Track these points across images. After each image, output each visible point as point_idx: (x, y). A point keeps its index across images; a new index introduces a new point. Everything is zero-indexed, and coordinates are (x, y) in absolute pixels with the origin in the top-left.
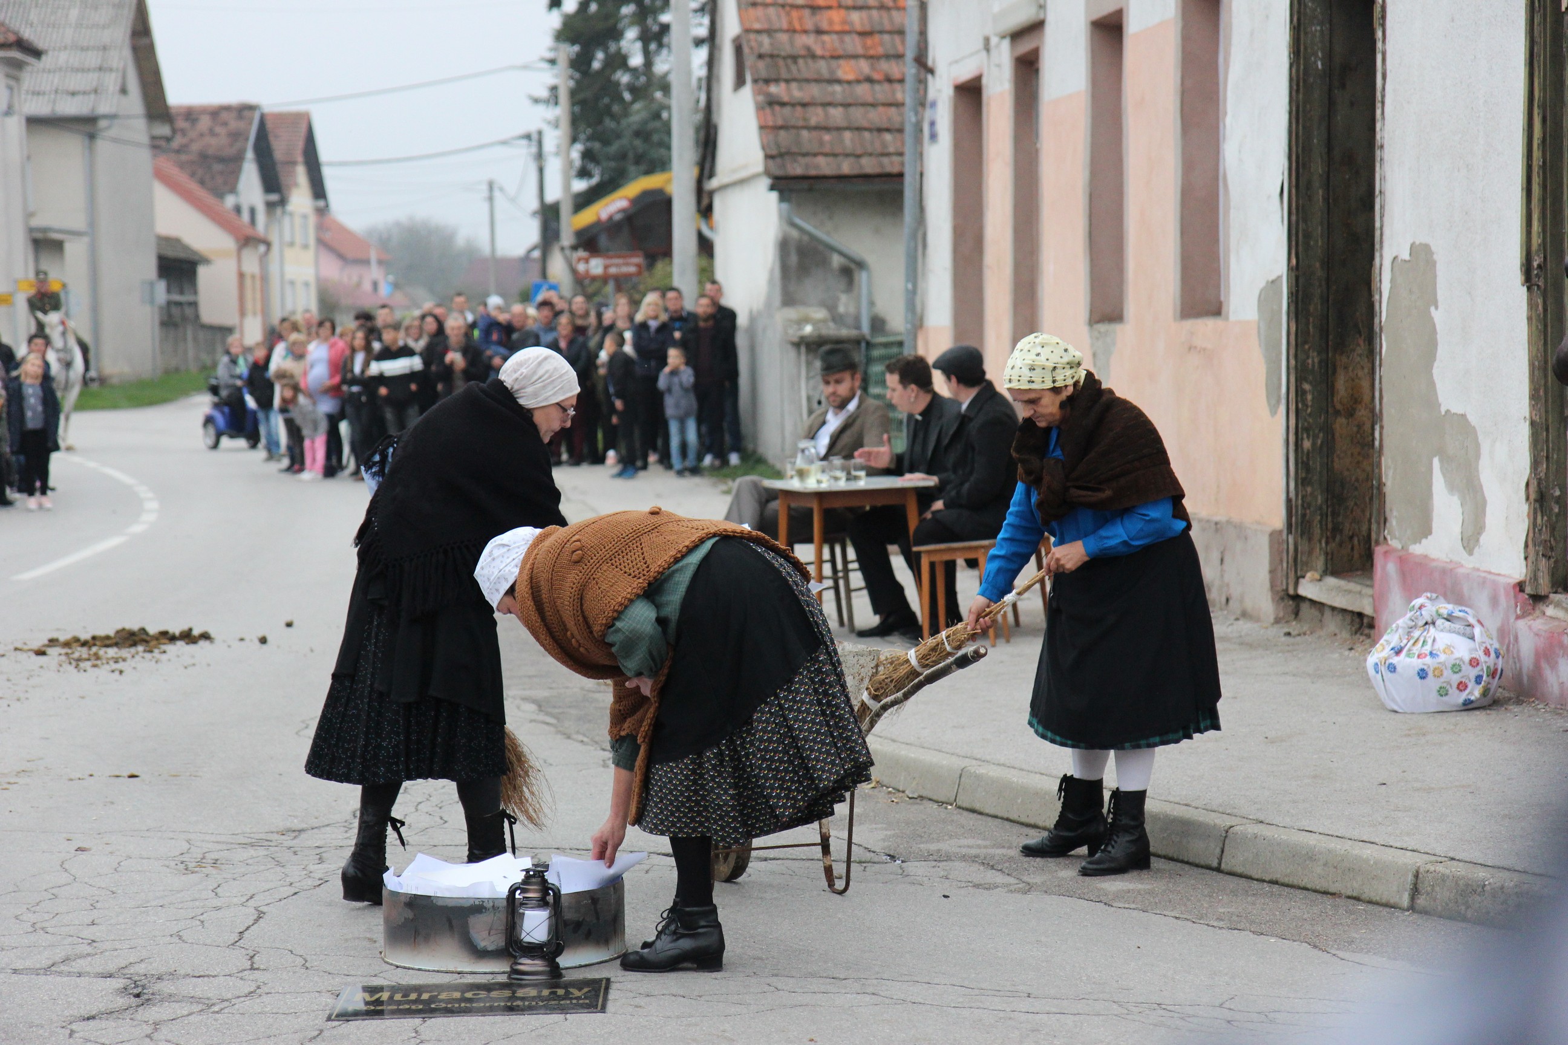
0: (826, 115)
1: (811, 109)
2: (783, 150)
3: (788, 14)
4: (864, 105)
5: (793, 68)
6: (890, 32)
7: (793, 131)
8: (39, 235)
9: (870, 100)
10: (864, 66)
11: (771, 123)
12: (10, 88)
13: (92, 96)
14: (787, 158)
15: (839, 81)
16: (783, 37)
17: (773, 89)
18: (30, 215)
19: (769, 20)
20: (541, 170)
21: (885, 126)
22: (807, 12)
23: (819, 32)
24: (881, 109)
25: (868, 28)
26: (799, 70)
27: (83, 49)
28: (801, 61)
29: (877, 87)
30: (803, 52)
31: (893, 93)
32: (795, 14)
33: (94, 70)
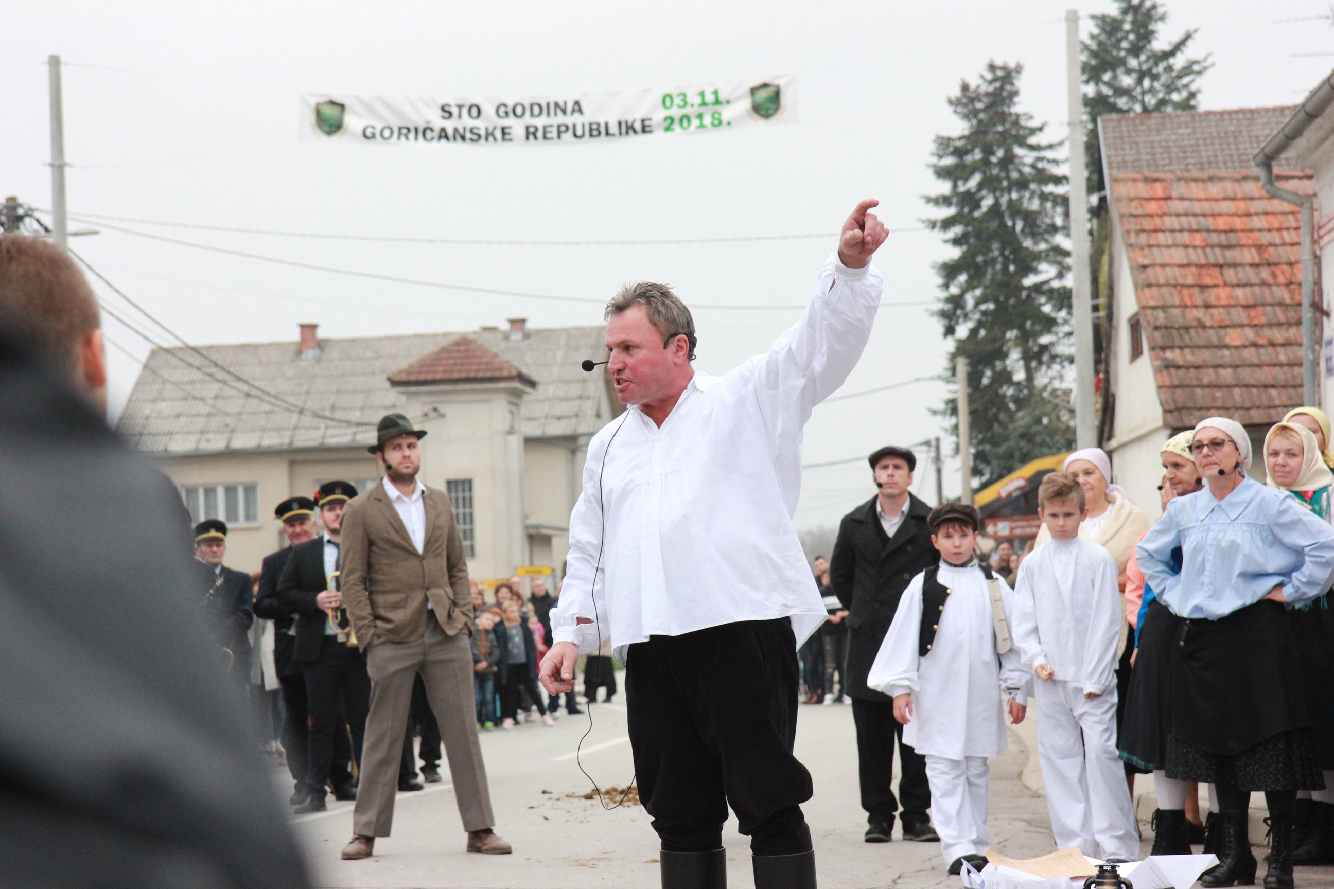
0: (1217, 374)
1: (1203, 371)
2: (1180, 405)
3: (1180, 292)
4: (1250, 366)
5: (1186, 337)
6: (1272, 305)
7: (1188, 390)
8: (532, 531)
9: (1256, 361)
10: (1250, 334)
11: (1167, 383)
12: (512, 412)
13: (574, 420)
14: (1183, 411)
15: (1227, 347)
16: (1177, 312)
17: (1169, 354)
18: (525, 517)
19: (1163, 298)
20: (939, 471)
21: (1272, 382)
22: (1196, 290)
23: (1208, 306)
24: (1266, 369)
25: (1251, 302)
26: (1191, 339)
27: (567, 382)
28: (1192, 332)
29: (1262, 351)
30: (1194, 323)
31: (1277, 354)
32: (1185, 292)
33: (576, 399)
